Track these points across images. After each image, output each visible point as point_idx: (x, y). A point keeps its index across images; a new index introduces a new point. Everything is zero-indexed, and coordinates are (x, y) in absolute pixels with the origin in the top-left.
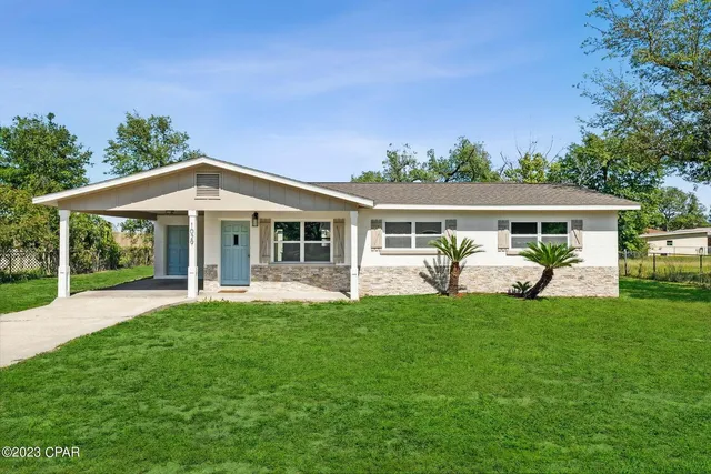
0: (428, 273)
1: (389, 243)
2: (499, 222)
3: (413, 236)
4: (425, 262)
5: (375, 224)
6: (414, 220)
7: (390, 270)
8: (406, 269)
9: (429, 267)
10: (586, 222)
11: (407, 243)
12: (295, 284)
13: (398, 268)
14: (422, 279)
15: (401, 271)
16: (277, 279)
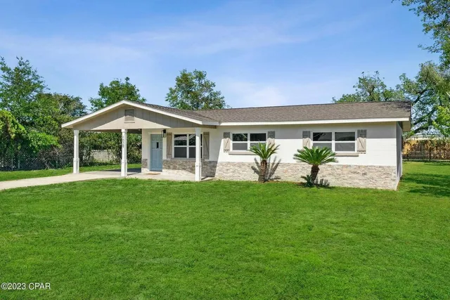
0: (256, 167)
1: (235, 147)
2: (304, 132)
3: (249, 142)
4: (255, 159)
5: (226, 135)
6: (249, 132)
7: (234, 164)
8: (243, 164)
9: (257, 163)
10: (369, 132)
11: (245, 147)
12: (184, 171)
13: (239, 163)
14: (253, 171)
15: (241, 165)
16: (175, 168)
